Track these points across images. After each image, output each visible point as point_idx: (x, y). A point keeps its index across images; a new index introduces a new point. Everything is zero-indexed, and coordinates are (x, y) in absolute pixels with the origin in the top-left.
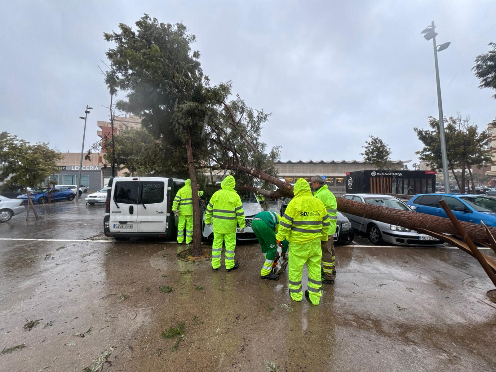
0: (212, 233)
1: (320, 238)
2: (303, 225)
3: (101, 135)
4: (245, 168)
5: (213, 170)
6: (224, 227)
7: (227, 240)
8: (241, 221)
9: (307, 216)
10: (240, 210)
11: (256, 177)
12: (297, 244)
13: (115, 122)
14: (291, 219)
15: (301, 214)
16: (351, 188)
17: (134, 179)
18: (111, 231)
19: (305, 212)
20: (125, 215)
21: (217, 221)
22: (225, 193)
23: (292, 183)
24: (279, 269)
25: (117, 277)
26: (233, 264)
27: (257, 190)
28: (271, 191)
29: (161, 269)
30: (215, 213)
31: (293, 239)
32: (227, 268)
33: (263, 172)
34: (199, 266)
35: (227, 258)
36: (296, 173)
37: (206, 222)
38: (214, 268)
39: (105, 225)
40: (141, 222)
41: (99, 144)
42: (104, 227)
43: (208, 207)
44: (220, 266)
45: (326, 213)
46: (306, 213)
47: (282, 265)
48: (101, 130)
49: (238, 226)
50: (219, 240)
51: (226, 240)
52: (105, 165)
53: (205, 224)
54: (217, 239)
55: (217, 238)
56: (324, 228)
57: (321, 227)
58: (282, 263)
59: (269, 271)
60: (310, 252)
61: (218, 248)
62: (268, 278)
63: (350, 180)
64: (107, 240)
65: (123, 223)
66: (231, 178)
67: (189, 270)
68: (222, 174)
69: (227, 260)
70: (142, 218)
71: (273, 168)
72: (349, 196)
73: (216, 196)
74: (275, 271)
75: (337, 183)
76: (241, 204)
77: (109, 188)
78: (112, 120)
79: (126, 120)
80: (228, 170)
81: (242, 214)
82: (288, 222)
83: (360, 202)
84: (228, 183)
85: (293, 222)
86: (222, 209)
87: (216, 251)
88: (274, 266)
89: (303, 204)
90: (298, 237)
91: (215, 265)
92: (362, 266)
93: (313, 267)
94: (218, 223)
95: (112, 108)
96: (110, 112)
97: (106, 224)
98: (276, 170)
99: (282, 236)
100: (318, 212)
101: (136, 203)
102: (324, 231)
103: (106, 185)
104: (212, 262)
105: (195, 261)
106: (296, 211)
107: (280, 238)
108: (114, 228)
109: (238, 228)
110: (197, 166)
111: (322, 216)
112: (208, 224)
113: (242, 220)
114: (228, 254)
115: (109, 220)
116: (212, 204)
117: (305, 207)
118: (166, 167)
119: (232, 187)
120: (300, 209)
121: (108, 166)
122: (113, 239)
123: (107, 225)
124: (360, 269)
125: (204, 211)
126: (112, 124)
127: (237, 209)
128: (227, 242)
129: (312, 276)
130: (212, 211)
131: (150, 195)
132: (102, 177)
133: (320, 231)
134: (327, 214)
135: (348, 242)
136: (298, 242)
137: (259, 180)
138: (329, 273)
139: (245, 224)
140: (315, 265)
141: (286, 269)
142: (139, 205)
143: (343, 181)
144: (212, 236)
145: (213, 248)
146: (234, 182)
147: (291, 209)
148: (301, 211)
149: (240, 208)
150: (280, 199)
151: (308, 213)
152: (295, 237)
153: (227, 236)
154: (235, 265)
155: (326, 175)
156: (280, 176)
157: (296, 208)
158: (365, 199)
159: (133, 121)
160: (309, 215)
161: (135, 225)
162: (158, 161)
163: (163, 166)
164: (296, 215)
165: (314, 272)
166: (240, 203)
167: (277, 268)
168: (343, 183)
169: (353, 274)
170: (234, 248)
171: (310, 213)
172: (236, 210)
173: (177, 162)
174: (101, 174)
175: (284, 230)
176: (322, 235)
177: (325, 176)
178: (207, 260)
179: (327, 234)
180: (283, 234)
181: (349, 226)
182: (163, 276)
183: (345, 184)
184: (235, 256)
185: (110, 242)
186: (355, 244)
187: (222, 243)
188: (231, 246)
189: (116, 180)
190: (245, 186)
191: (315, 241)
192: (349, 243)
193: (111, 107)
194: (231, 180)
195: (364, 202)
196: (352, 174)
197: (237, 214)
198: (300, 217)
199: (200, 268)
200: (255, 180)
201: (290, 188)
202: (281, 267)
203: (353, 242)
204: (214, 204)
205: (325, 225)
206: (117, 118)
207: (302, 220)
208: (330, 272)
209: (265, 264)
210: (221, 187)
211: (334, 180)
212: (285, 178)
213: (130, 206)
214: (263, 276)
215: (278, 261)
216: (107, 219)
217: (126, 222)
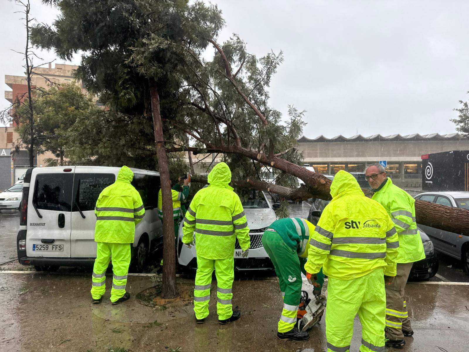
0: (195, 260)
1: (382, 269)
2: (351, 245)
3: (11, 98)
4: (248, 150)
5: (195, 153)
6: (215, 249)
7: (220, 271)
8: (243, 238)
9: (358, 227)
10: (240, 219)
11: (267, 164)
12: (341, 279)
13: (33, 77)
14: (329, 235)
15: (346, 224)
16: (431, 182)
17: (65, 170)
18: (28, 255)
19: (352, 222)
20: (50, 228)
21: (202, 238)
22: (215, 193)
23: (326, 174)
24: (309, 322)
25: (39, 331)
26: (229, 312)
27: (269, 187)
28: (293, 188)
29: (110, 319)
30: (198, 226)
31: (335, 271)
32: (221, 318)
33: (278, 156)
34: (173, 315)
35: (220, 301)
36: (332, 157)
37: (184, 241)
38: (198, 318)
39: (18, 246)
40: (77, 241)
41: (8, 113)
42: (18, 248)
43: (188, 215)
44: (209, 315)
45: (390, 225)
46: (355, 223)
47: (314, 315)
48: (11, 90)
49: (237, 246)
50: (206, 271)
51: (217, 270)
52: (17, 148)
53: (182, 243)
54: (203, 269)
55: (202, 267)
56: (389, 252)
57: (382, 248)
58: (314, 310)
59: (292, 325)
60: (365, 295)
61: (204, 284)
62: (290, 336)
63: (428, 168)
64: (22, 270)
65: (47, 242)
66: (223, 168)
67: (156, 321)
68: (209, 160)
69: (220, 304)
70: (77, 234)
71: (294, 150)
72: (429, 196)
73: (200, 196)
74: (302, 326)
75: (406, 172)
76: (243, 210)
77: (26, 185)
78: (29, 73)
79: (50, 73)
80: (220, 154)
81: (244, 225)
82: (323, 240)
83: (450, 206)
84: (219, 175)
85: (332, 239)
86: (209, 218)
87: (200, 289)
88: (300, 316)
89: (348, 209)
90: (344, 266)
91: (200, 314)
92: (455, 317)
93: (372, 323)
94: (204, 242)
95: (28, 54)
96: (25, 59)
97: (20, 243)
98: (299, 152)
99: (315, 264)
100: (377, 221)
101: (69, 209)
102: (390, 258)
103: (19, 179)
104: (195, 309)
105: (167, 306)
106: (337, 219)
107: (312, 270)
108: (34, 250)
109: (238, 250)
110: (168, 146)
111: (385, 228)
112: (188, 244)
113: (244, 235)
114: (222, 294)
115: (25, 238)
116: (194, 211)
117: (352, 213)
118: (117, 149)
119: (226, 182)
120: (343, 215)
121: (21, 149)
122: (31, 269)
123: (22, 246)
124: (452, 323)
125: (181, 221)
126: (29, 79)
127: (234, 218)
128: (219, 275)
129: (369, 338)
130: (194, 222)
131: (91, 196)
132: (12, 166)
133: (382, 256)
134: (393, 226)
135: (428, 276)
136: (343, 275)
137: (271, 170)
138: (395, 329)
139: (250, 243)
140: (374, 319)
141: (320, 322)
142: (74, 213)
143: (417, 170)
144: (194, 263)
145: (196, 284)
146: (229, 173)
147: (329, 217)
148: (346, 219)
149: (239, 216)
150: (307, 201)
151: (359, 223)
152: (337, 267)
153: (219, 263)
154: (233, 314)
155: (387, 159)
156: (306, 163)
157: (336, 216)
158: (456, 200)
159: (62, 75)
160: (361, 226)
161: (66, 246)
162: (104, 140)
163: (111, 147)
164: (337, 226)
165: (372, 331)
166: (240, 208)
167: (306, 320)
168: (417, 173)
169: (439, 331)
170: (231, 284)
171: (362, 223)
172: (233, 221)
173: (134, 140)
174: (10, 163)
175: (318, 254)
176: (386, 264)
177: (385, 162)
178: (187, 305)
179: (394, 262)
180: (316, 260)
181: (430, 247)
182: (114, 332)
183: (420, 175)
184: (233, 298)
185: (28, 274)
186: (440, 280)
187: (211, 274)
188: (227, 281)
189: (36, 171)
190: (248, 181)
191: (373, 274)
192: (431, 277)
193: (27, 52)
194: (223, 170)
195: (455, 205)
196: (431, 158)
197: (235, 227)
198: (344, 230)
199: (175, 318)
200: (264, 169)
201: (324, 182)
202: (312, 318)
203: (437, 275)
204: (196, 210)
205: (390, 246)
206: (35, 70)
207: (348, 236)
208: (397, 328)
209: (283, 312)
210: (208, 182)
211: (399, 168)
212: (313, 165)
213: (60, 215)
214: (281, 334)
215: (307, 308)
216: (22, 235)
217: (52, 241)
